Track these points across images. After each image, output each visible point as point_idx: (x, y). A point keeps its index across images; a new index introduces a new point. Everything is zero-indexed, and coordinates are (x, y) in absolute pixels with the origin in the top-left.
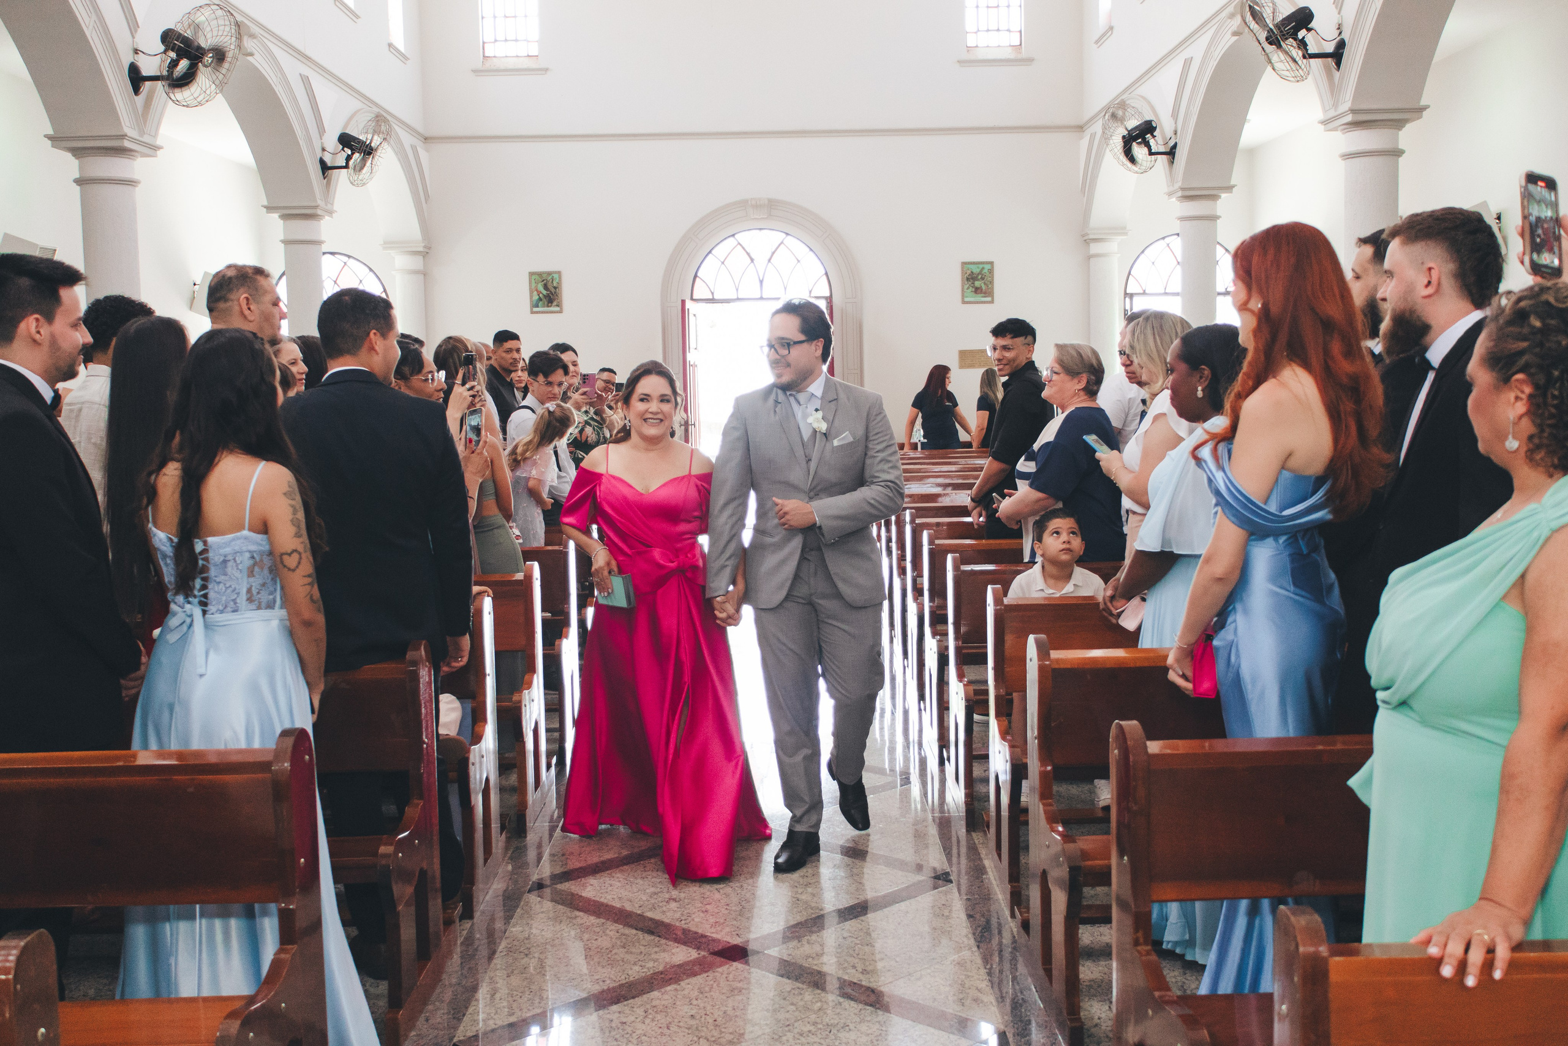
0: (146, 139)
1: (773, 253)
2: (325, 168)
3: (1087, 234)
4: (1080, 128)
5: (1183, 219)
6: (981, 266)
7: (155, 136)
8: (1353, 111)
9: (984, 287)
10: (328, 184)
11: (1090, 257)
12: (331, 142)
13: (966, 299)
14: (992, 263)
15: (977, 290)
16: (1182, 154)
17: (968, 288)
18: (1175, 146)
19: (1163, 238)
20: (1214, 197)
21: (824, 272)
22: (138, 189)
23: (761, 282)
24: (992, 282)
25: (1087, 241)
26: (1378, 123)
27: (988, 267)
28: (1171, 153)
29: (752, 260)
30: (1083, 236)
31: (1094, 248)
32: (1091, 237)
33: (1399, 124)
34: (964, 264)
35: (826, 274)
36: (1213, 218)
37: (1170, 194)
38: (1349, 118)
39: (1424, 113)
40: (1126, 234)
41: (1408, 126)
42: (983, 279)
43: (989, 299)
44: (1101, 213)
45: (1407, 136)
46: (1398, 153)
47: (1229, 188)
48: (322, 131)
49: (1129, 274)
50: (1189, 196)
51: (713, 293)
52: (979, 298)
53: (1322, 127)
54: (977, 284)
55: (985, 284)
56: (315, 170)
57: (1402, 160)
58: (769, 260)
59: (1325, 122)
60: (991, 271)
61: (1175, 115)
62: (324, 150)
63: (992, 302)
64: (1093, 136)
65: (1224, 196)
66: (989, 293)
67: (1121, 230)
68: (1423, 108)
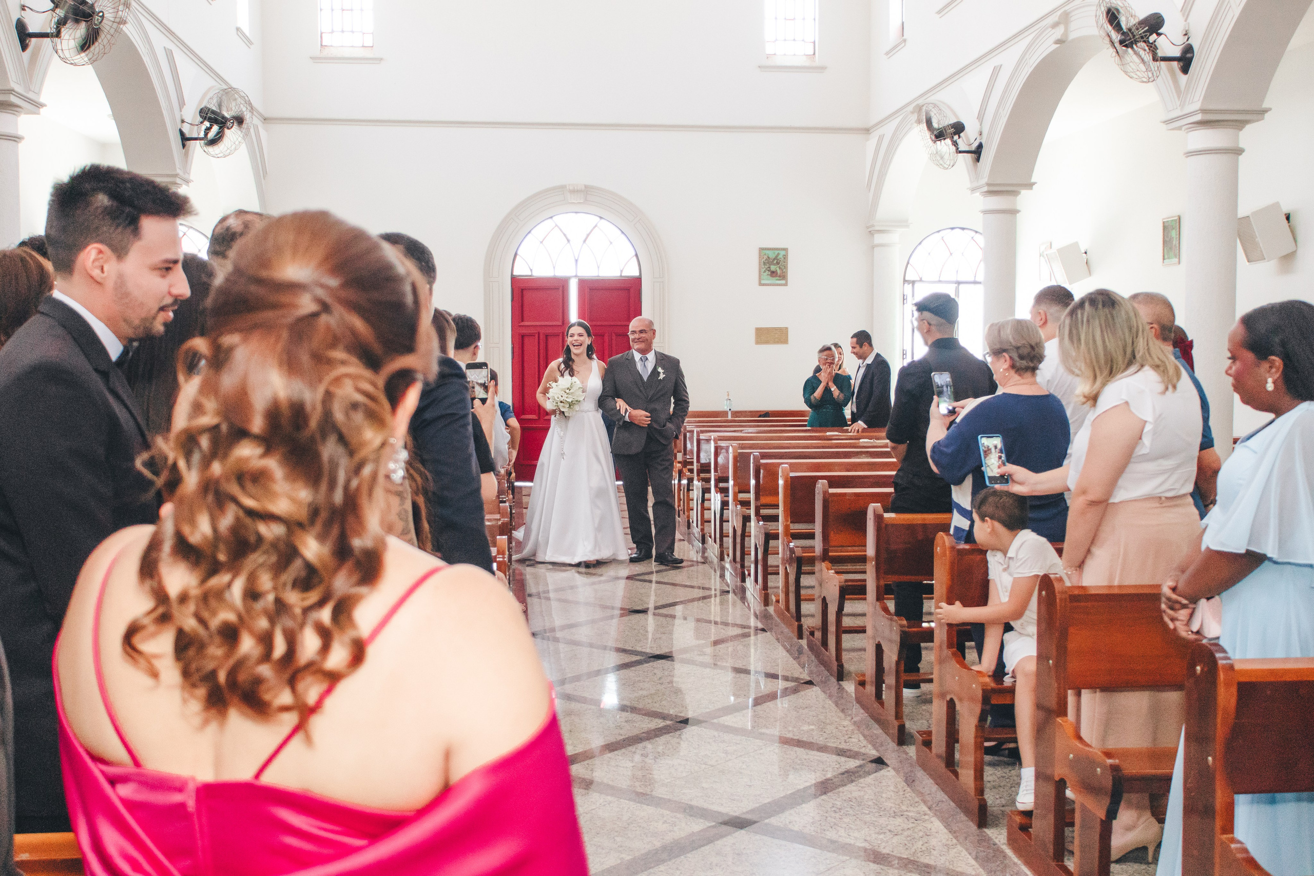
1: (588, 235)
2: (184, 139)
3: (873, 226)
4: (867, 131)
5: (985, 212)
6: (777, 252)
7: (39, 94)
8: (1203, 111)
9: (779, 271)
10: (186, 155)
11: (873, 247)
12: (191, 113)
13: (763, 282)
14: (786, 250)
15: (773, 274)
16: (988, 156)
17: (765, 272)
18: (980, 146)
19: (938, 231)
20: (1015, 193)
21: (634, 253)
23: (576, 261)
24: (786, 267)
25: (871, 232)
26: (1222, 123)
27: (782, 253)
28: (977, 152)
29: (568, 241)
30: (868, 227)
31: (878, 239)
32: (877, 228)
33: (1240, 124)
34: (761, 249)
35: (636, 255)
36: (1014, 212)
37: (973, 190)
38: (1199, 118)
39: (1267, 115)
40: (907, 226)
41: (1248, 128)
42: (778, 263)
43: (783, 282)
44: (887, 207)
45: (1248, 137)
46: (1239, 151)
47: (1030, 186)
48: (182, 104)
49: (908, 263)
50: (993, 191)
51: (531, 270)
52: (774, 281)
53: (1164, 126)
54: (773, 268)
55: (780, 268)
56: (175, 141)
57: (1241, 158)
58: (585, 241)
59: (1167, 122)
60: (785, 257)
61: (981, 117)
62: (183, 121)
63: (786, 284)
64: (881, 138)
65: (1024, 192)
66: (783, 276)
67: (903, 223)
68: (1265, 111)
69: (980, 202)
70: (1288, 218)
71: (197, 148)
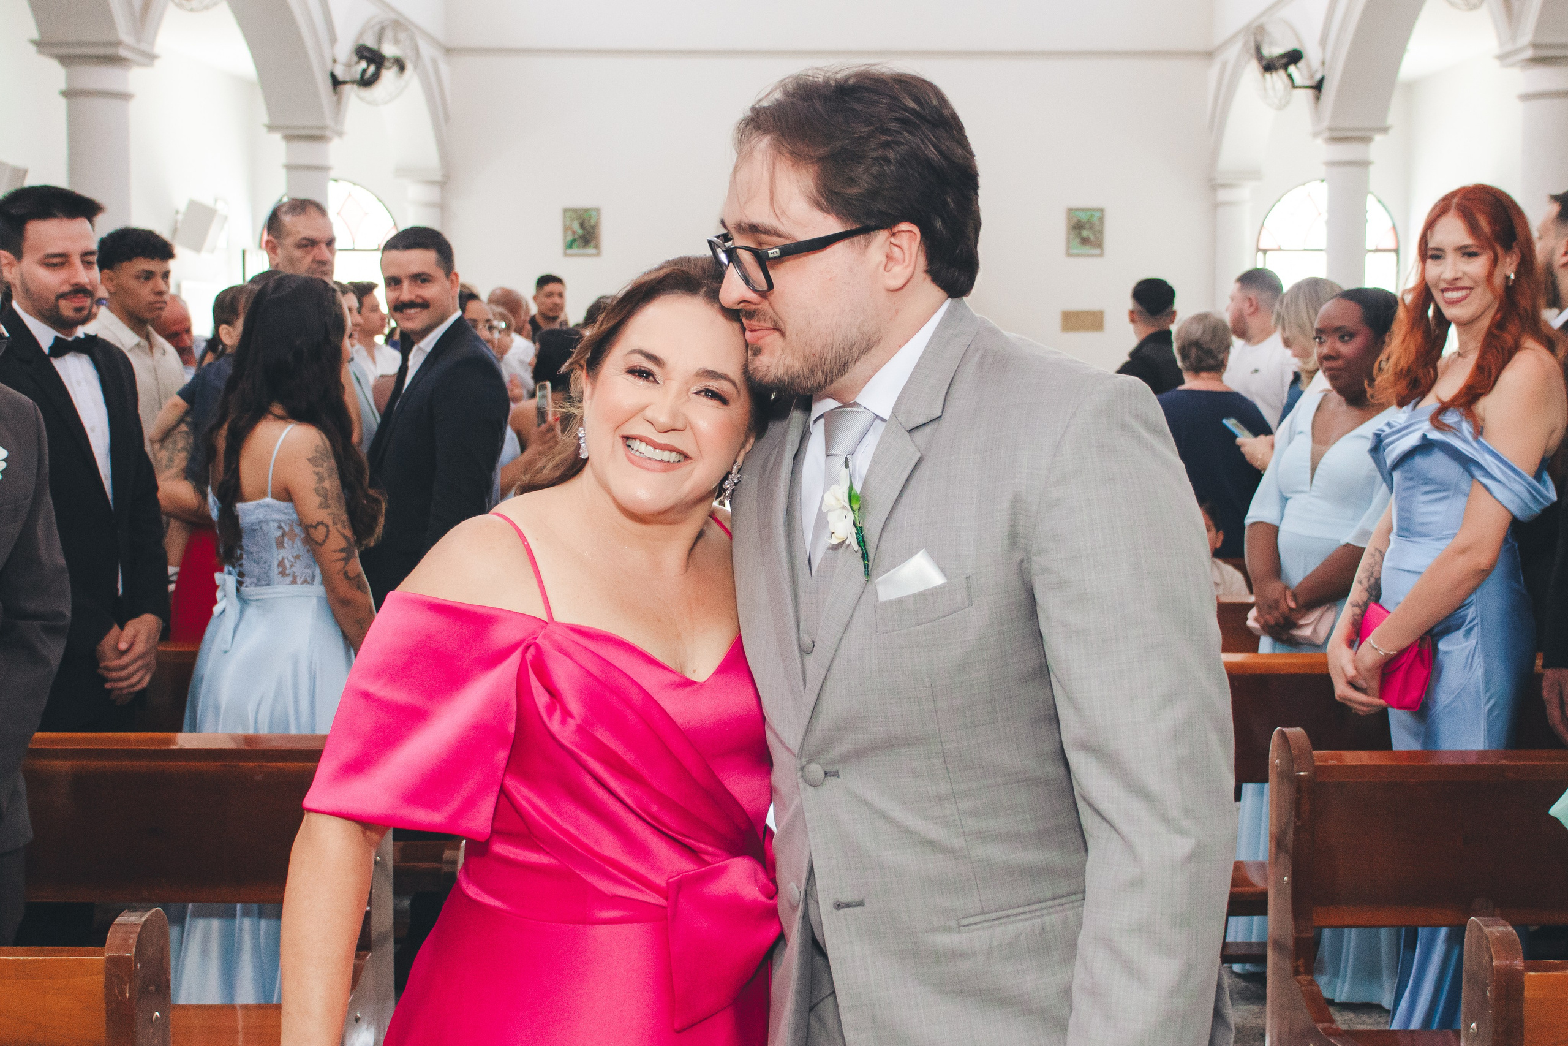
0: (144, 46)
2: (336, 82)
3: (1216, 179)
4: (1209, 55)
5: (1331, 164)
6: (1090, 213)
7: (152, 43)
8: (1534, 46)
9: (1092, 237)
10: (339, 102)
11: (1216, 206)
12: (344, 50)
13: (1072, 251)
14: (1102, 210)
15: (1085, 241)
16: (1330, 90)
17: (1074, 239)
18: (1321, 81)
19: (1304, 184)
20: (1367, 140)
22: (133, 105)
24: (1102, 232)
25: (1214, 186)
27: (1098, 214)
28: (1318, 87)
30: (1209, 180)
31: (1223, 195)
32: (1221, 182)
34: (1070, 210)
36: (1365, 164)
37: (1316, 135)
38: (1530, 53)
40: (1260, 179)
42: (1091, 228)
43: (1098, 251)
44: (1230, 156)
47: (1384, 130)
48: (333, 40)
49: (1263, 226)
50: (1338, 138)
52: (1087, 250)
53: (1497, 62)
54: (1085, 233)
55: (1094, 234)
56: (324, 85)
59: (1501, 57)
60: (1101, 219)
61: (1323, 43)
62: (335, 61)
63: (1101, 255)
64: (1224, 65)
65: (1378, 138)
66: (1099, 244)
67: (1254, 174)
69: (1324, 151)
71: (351, 92)
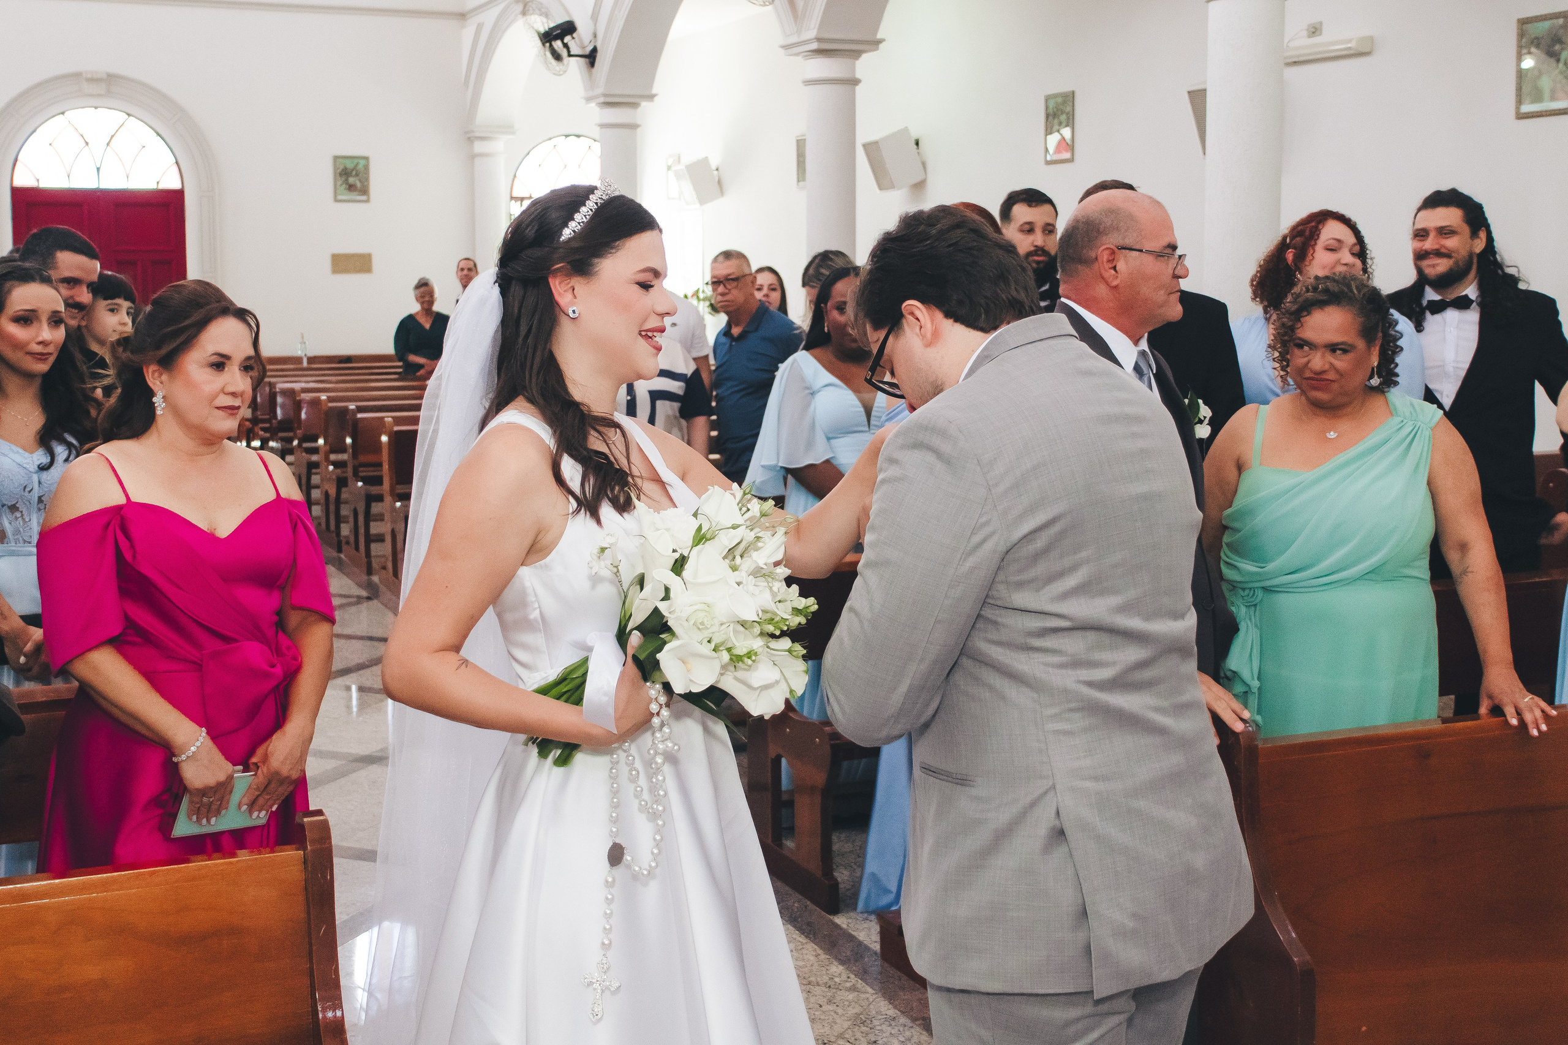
1: (112, 136)
3: (473, 131)
4: (462, 16)
5: (603, 126)
6: (356, 161)
8: (819, 40)
9: (358, 184)
11: (473, 157)
13: (340, 197)
14: (367, 159)
15: (351, 188)
16: (603, 60)
17: (341, 185)
18: (595, 50)
19: (550, 139)
20: (635, 105)
21: (175, 161)
23: (98, 169)
24: (367, 179)
25: (471, 139)
26: (837, 52)
27: (362, 162)
28: (591, 57)
29: (87, 144)
30: (466, 133)
31: (479, 147)
32: (477, 134)
33: (856, 54)
34: (336, 158)
35: (177, 163)
36: (634, 127)
37: (589, 99)
38: (815, 46)
39: (881, 46)
40: (513, 133)
41: (864, 56)
42: (357, 175)
43: (364, 198)
44: (489, 108)
45: (865, 66)
46: (855, 82)
47: (651, 97)
49: (515, 176)
50: (610, 102)
51: (38, 180)
52: (353, 196)
53: (782, 51)
54: (351, 180)
55: (360, 181)
57: (858, 88)
58: (108, 144)
59: (786, 47)
60: (367, 168)
61: (595, 17)
63: (368, 201)
65: (644, 104)
66: (364, 191)
67: (507, 128)
68: (880, 41)
69: (595, 114)
70: (917, 144)
